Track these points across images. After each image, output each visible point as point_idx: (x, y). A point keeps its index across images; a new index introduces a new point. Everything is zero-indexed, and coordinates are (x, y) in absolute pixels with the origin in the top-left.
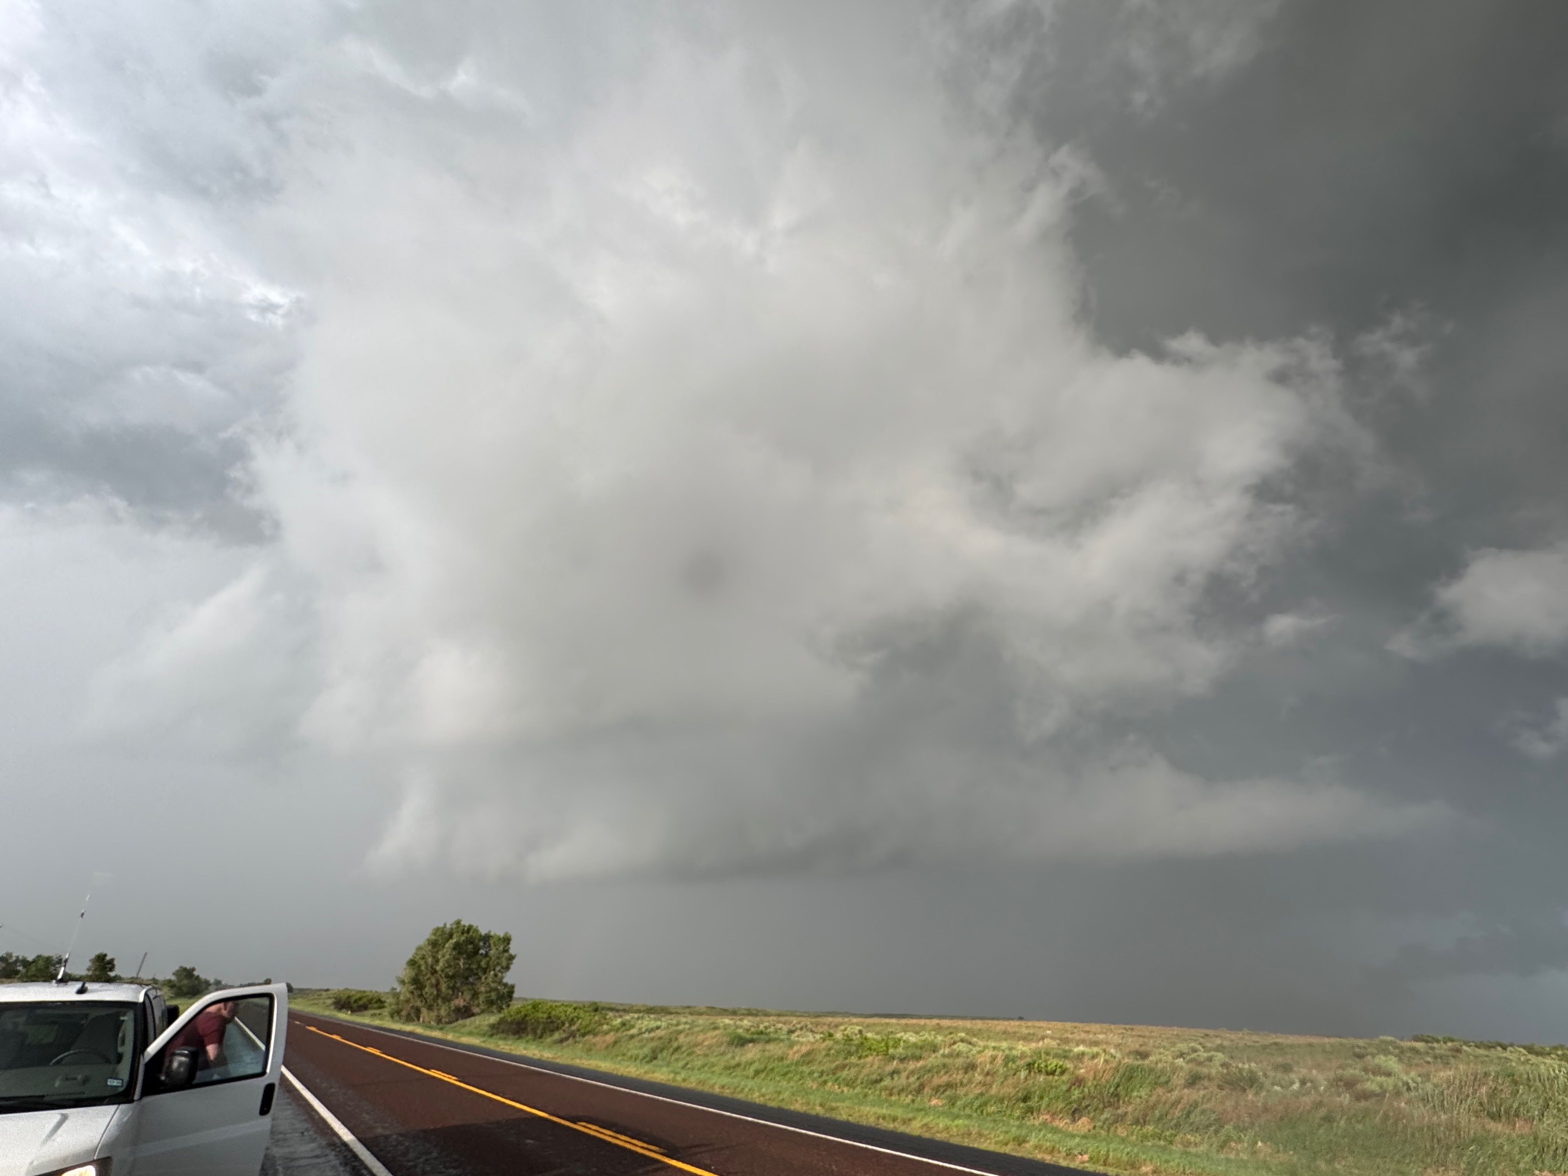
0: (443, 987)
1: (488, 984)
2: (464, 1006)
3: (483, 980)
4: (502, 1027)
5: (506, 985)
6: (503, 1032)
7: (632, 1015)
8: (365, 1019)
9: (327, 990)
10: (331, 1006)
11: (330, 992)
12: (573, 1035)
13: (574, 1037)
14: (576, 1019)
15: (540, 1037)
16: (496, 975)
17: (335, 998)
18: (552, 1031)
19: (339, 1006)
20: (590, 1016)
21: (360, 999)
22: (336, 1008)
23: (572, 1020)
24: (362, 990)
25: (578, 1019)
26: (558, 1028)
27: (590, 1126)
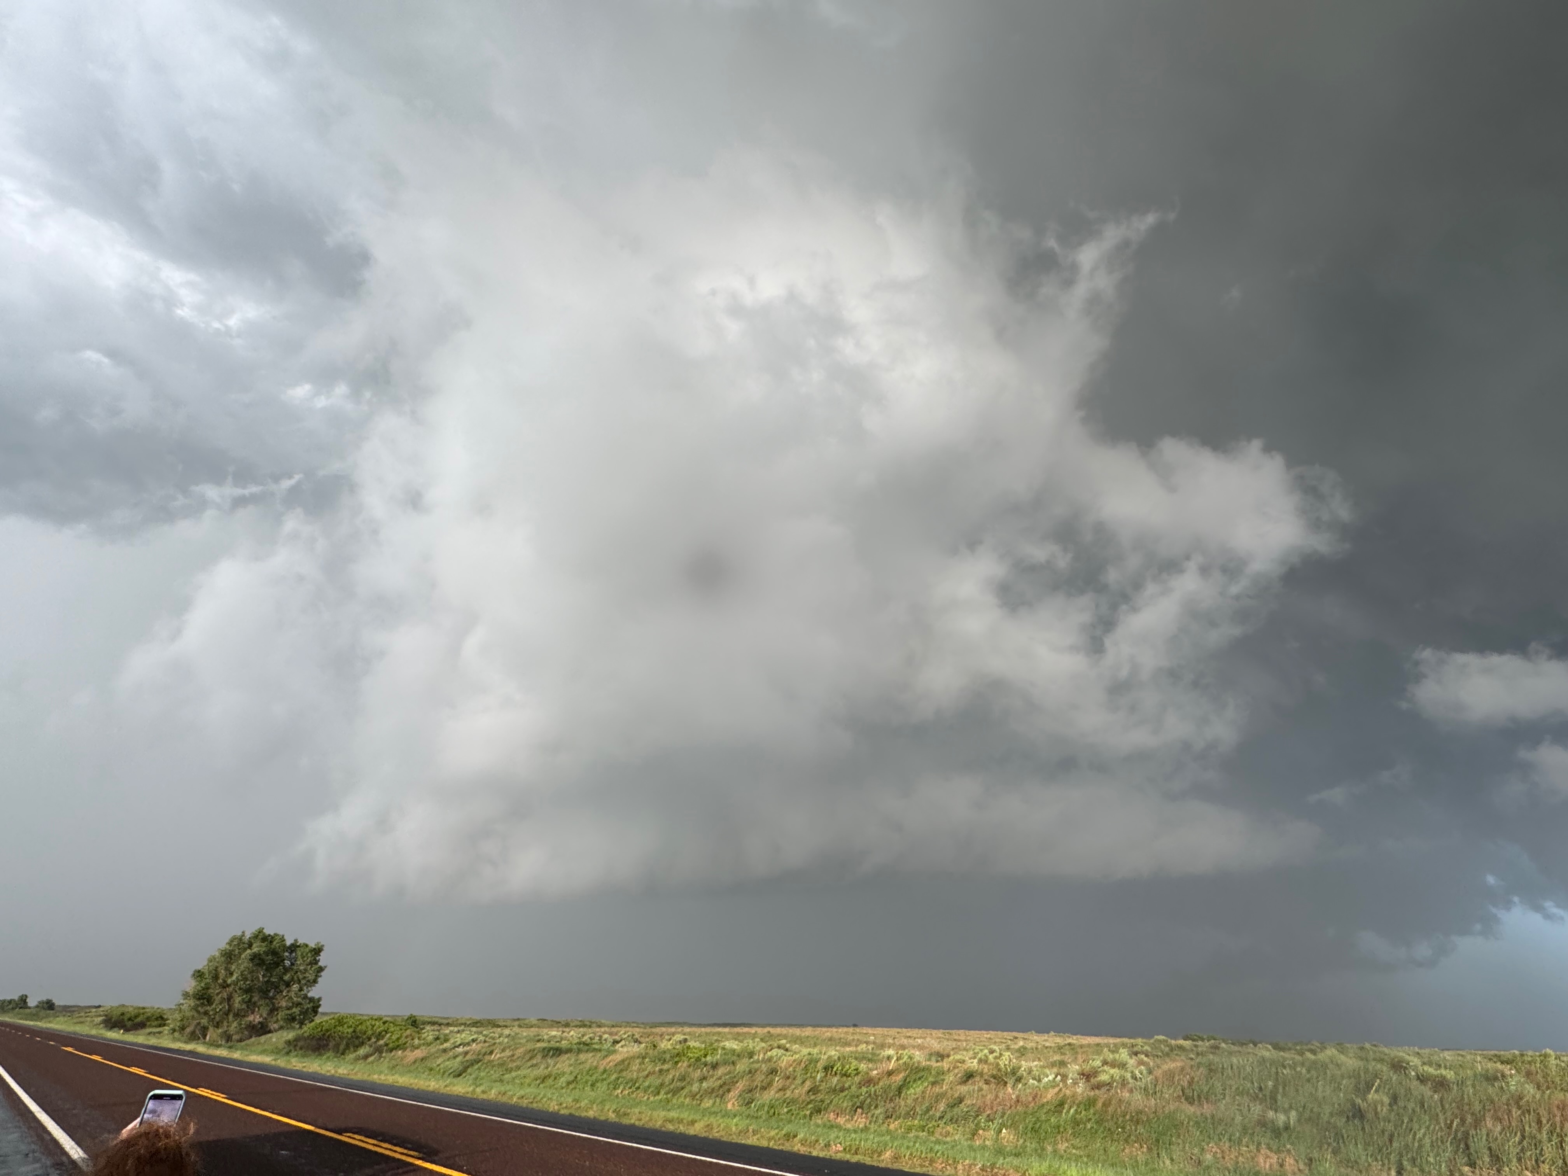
0: (237, 1000)
1: (291, 998)
2: (260, 1023)
3: (284, 994)
4: (300, 1044)
5: (312, 1000)
6: (301, 1049)
7: (452, 1028)
8: (139, 1038)
9: (99, 1007)
10: (100, 1024)
11: (101, 1009)
12: (379, 1050)
13: (381, 1052)
14: (384, 1033)
15: (343, 1054)
16: (301, 990)
17: (106, 1016)
18: (357, 1047)
19: (110, 1025)
20: (401, 1030)
21: (136, 1016)
22: (106, 1026)
23: (380, 1033)
24: (141, 1006)
25: (386, 1032)
26: (362, 1044)
27: (356, 1136)
